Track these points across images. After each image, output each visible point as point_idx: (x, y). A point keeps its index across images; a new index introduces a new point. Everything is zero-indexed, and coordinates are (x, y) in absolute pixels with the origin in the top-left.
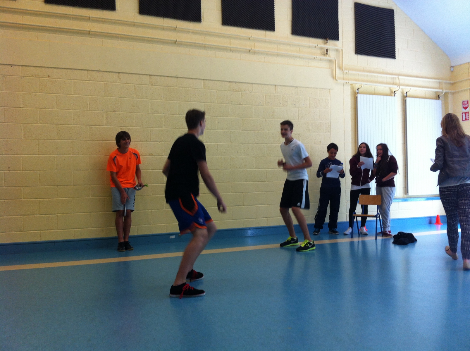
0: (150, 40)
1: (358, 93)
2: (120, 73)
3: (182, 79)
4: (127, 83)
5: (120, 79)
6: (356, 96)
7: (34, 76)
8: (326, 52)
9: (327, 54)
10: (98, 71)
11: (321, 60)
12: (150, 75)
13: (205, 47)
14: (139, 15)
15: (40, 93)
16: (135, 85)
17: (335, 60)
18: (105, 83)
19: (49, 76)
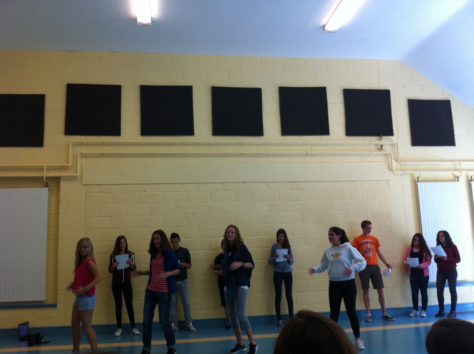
0: (222, 155)
1: (418, 181)
2: (198, 183)
3: (248, 184)
4: (204, 191)
5: (198, 188)
6: (417, 184)
7: (133, 191)
8: (381, 148)
9: (382, 149)
10: (181, 184)
11: (376, 155)
12: (222, 183)
13: (267, 155)
14: (213, 136)
15: (137, 204)
16: (210, 192)
17: (391, 154)
18: (187, 192)
19: (144, 191)
